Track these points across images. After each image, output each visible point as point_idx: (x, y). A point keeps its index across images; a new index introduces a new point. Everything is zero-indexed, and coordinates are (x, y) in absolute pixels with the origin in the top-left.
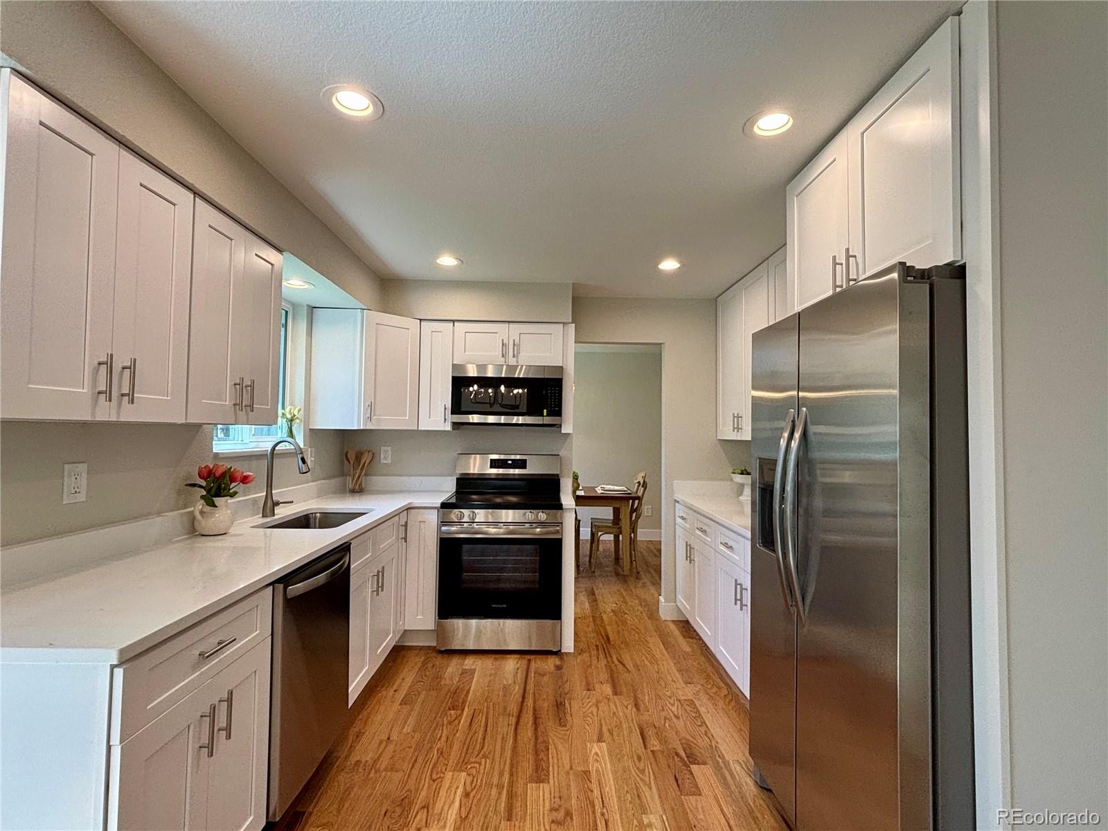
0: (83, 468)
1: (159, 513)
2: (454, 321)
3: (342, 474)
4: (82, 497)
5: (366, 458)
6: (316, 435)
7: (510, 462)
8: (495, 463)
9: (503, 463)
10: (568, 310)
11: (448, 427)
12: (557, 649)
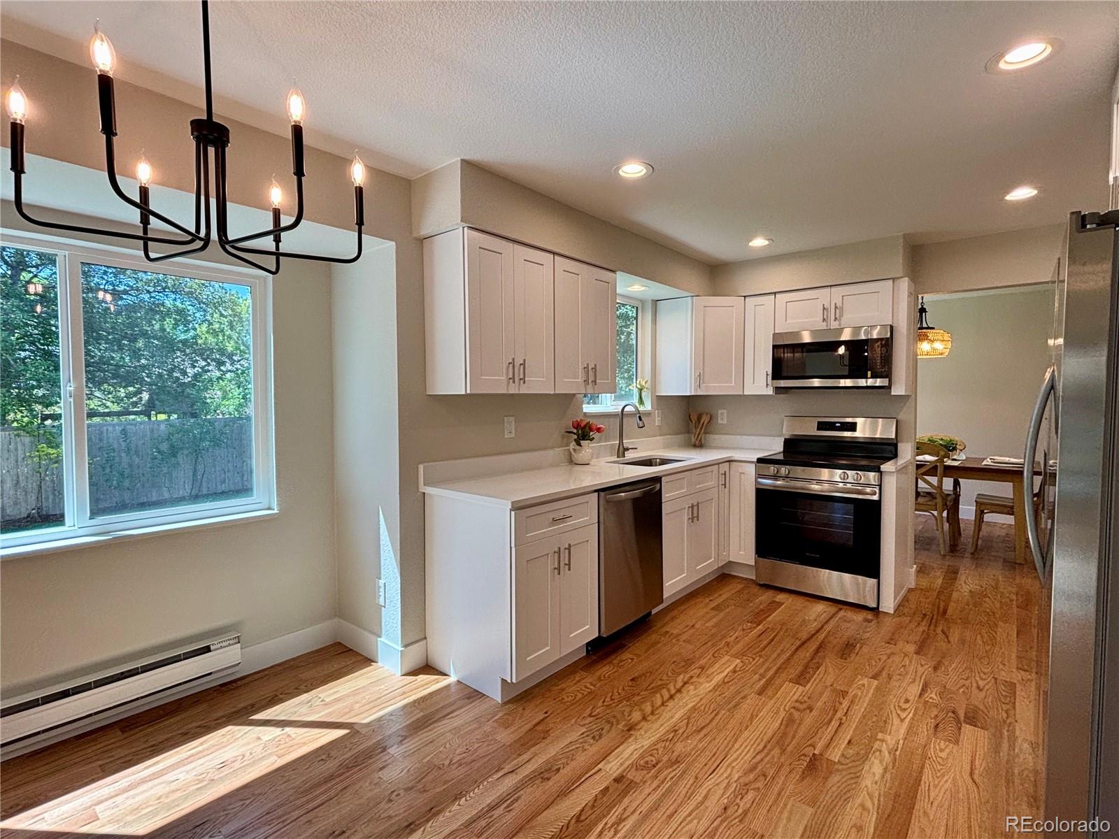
0: (512, 419)
2: (775, 293)
3: (689, 432)
4: (513, 435)
5: (705, 419)
6: (662, 401)
7: (838, 425)
8: (822, 426)
9: (831, 426)
10: (898, 263)
11: (770, 391)
12: (874, 605)
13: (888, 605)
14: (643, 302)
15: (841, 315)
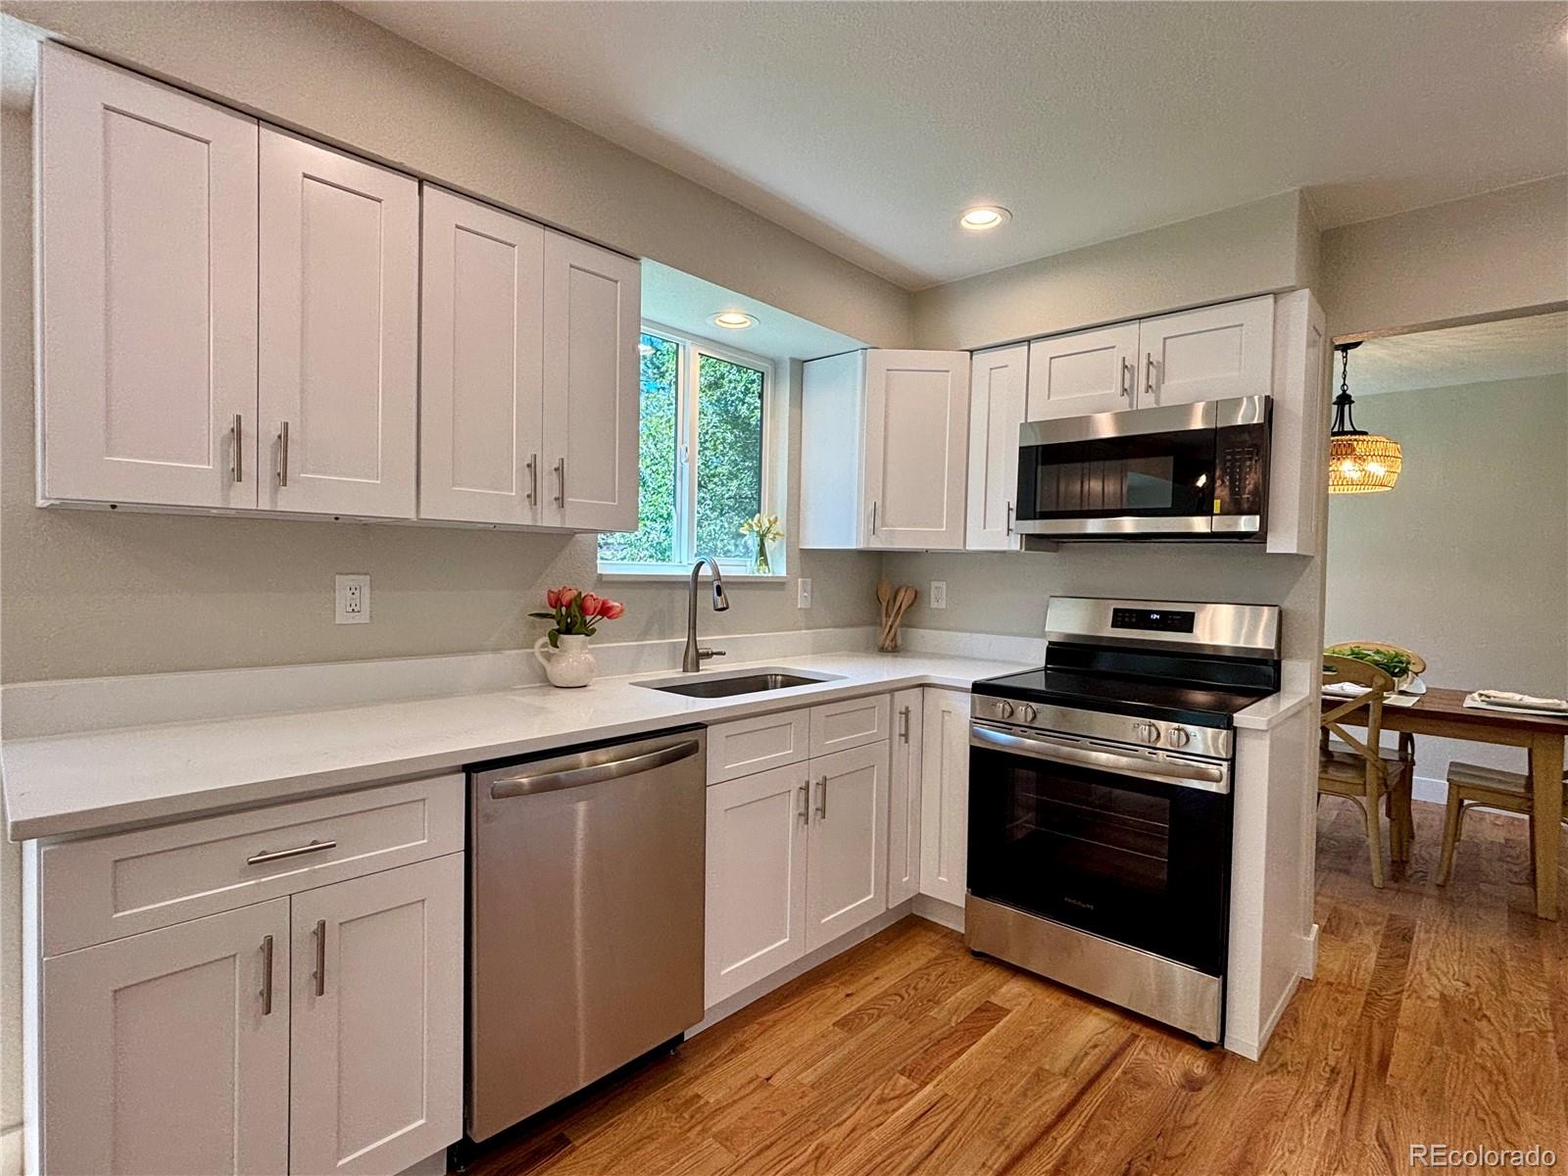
0: (362, 580)
1: (496, 650)
2: (1029, 341)
3: (875, 622)
4: (363, 618)
5: (904, 598)
6: (813, 561)
7: (1154, 616)
8: (1122, 618)
9: (1141, 619)
10: (1286, 260)
11: (1014, 544)
12: (1214, 1038)
13: (1246, 1037)
14: (775, 363)
15: (1161, 379)
